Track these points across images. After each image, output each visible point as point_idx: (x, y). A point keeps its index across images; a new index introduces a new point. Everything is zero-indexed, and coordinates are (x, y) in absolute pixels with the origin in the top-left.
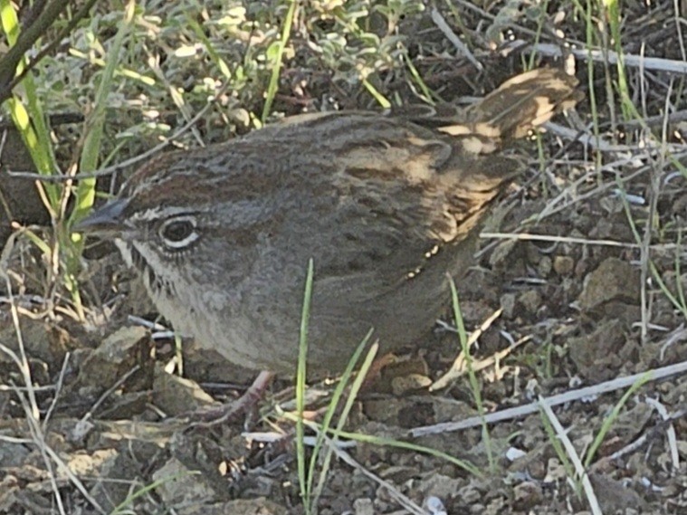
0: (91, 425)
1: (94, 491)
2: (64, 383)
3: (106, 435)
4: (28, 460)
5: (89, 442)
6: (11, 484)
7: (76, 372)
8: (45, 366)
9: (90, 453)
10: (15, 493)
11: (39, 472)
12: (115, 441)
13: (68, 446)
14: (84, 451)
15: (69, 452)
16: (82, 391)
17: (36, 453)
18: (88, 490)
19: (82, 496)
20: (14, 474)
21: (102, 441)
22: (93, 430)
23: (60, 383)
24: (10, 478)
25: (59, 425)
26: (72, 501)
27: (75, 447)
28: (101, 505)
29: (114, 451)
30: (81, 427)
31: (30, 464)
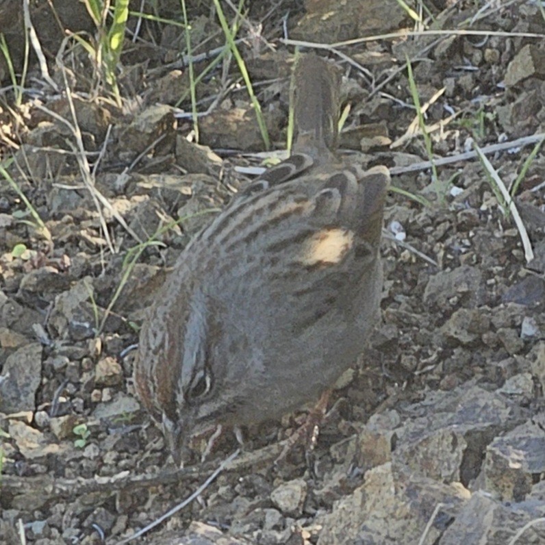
0: (128, 177)
1: (132, 225)
2: (108, 150)
3: (141, 184)
4: (81, 203)
5: (128, 190)
6: (68, 222)
7: (117, 141)
8: (93, 137)
9: (129, 198)
10: (72, 228)
11: (89, 213)
12: (147, 189)
13: (111, 193)
14: (124, 197)
15: (112, 197)
16: (121, 155)
17: (86, 198)
18: (128, 224)
19: (123, 230)
20: (70, 214)
21: (137, 189)
22: (130, 181)
23: (104, 149)
24: (67, 217)
25: (104, 180)
26: (115, 233)
27: (116, 194)
28: (138, 235)
29: (147, 197)
30: (121, 179)
31: (83, 206)
